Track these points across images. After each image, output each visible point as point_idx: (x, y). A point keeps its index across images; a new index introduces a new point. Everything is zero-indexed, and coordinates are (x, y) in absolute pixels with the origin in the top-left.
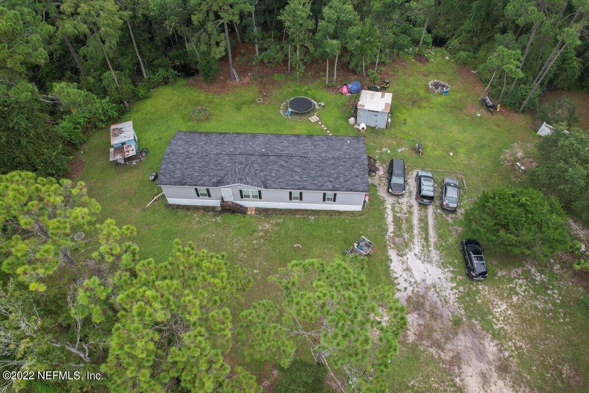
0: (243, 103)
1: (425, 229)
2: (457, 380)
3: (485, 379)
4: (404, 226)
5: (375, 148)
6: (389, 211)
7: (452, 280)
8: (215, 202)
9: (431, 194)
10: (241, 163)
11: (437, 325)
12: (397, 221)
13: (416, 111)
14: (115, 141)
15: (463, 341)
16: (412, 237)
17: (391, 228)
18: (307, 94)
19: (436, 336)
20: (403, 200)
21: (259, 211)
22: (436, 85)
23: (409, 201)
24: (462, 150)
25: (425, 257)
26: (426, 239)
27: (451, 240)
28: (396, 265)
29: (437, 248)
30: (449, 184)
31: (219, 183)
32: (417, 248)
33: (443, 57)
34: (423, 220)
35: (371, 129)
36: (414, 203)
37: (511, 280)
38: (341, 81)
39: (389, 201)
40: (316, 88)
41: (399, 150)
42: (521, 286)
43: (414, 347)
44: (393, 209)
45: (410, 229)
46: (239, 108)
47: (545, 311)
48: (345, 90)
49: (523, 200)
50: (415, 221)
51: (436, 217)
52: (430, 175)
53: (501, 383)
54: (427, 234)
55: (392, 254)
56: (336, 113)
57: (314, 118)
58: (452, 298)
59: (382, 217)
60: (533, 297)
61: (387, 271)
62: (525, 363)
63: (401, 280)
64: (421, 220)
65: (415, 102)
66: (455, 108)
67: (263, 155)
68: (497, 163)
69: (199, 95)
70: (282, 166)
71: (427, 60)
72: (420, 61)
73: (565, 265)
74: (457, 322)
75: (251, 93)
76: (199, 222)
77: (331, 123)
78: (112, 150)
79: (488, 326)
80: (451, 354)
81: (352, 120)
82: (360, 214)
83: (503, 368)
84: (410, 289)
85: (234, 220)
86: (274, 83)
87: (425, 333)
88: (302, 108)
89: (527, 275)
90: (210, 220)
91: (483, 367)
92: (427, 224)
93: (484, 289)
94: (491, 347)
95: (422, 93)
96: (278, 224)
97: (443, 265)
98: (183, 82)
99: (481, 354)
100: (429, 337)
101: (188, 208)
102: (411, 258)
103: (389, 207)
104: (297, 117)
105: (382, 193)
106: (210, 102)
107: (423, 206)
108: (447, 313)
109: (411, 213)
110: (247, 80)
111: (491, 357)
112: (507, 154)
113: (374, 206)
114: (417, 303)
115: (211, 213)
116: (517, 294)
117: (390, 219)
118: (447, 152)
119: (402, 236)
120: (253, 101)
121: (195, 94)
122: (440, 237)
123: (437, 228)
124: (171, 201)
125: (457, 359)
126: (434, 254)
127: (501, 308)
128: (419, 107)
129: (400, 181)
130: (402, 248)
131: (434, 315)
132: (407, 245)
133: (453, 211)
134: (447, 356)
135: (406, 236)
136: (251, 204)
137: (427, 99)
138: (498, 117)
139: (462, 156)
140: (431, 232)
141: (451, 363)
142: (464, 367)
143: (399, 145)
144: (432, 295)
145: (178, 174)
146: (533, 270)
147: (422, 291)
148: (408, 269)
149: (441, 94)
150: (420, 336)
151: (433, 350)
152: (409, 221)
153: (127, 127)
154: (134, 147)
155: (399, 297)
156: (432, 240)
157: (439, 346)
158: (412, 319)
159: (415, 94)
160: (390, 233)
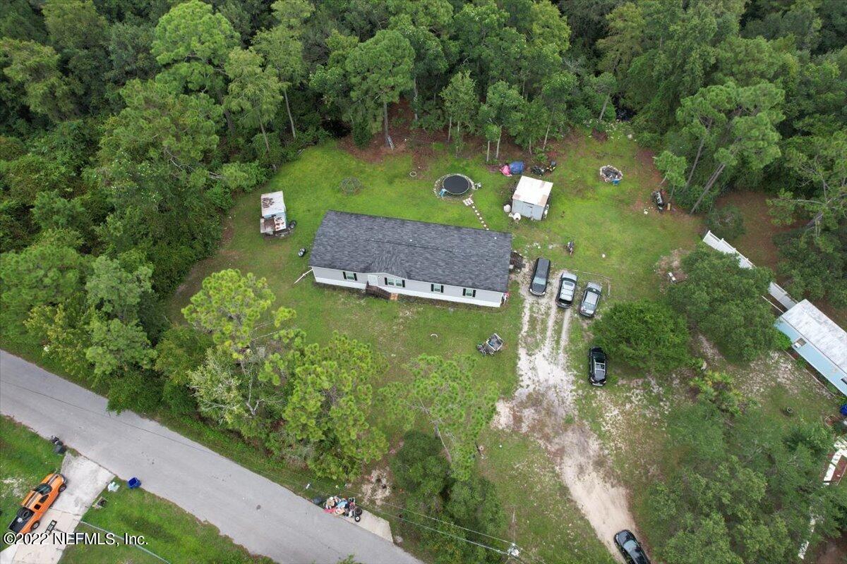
0: (396, 177)
1: (558, 332)
2: (557, 468)
3: (581, 470)
4: (538, 327)
5: (526, 242)
6: (527, 311)
7: (573, 383)
8: (360, 285)
9: (569, 299)
10: (389, 252)
11: (550, 422)
12: (533, 321)
13: (578, 202)
14: (266, 213)
15: (570, 438)
16: (544, 338)
17: (526, 328)
18: (464, 172)
19: (546, 430)
20: (543, 301)
21: (401, 297)
22: (608, 172)
23: (548, 302)
24: (616, 253)
25: (553, 359)
26: (558, 342)
27: (581, 345)
28: (523, 363)
29: (566, 351)
30: (591, 290)
31: (367, 270)
32: (547, 348)
33: (626, 134)
34: (559, 323)
35: (526, 220)
36: (554, 304)
37: (629, 389)
38: (504, 158)
39: (529, 300)
40: (476, 164)
41: (550, 247)
42: (637, 396)
43: (526, 436)
44: (531, 309)
45: (544, 330)
46: (391, 182)
47: (652, 420)
48: (506, 170)
49: (648, 318)
50: (551, 323)
51: (572, 321)
52: (574, 278)
53: (594, 474)
54: (559, 337)
55: (522, 352)
56: (492, 197)
57: (468, 201)
58: (570, 399)
59: (519, 316)
60: (646, 407)
61: (514, 368)
62: (620, 461)
63: (525, 378)
64: (556, 322)
65: (581, 190)
66: (621, 202)
67: (409, 245)
68: (650, 270)
69: (350, 162)
70: (427, 259)
71: (606, 138)
72: (597, 138)
73: (684, 380)
74: (569, 421)
75: (404, 164)
76: (344, 303)
77: (485, 208)
78: (262, 221)
79: (596, 427)
80: (557, 447)
81: (507, 208)
82: (497, 310)
83: (600, 463)
84: (532, 387)
85: (378, 305)
86: (431, 154)
87: (538, 427)
88: (457, 187)
89: (646, 387)
90: (354, 301)
91: (583, 460)
92: (561, 327)
93: (601, 394)
94: (594, 445)
95: (590, 180)
96: (418, 312)
97: (568, 368)
98: (333, 143)
99: (583, 450)
100: (541, 430)
101: (334, 288)
102: (540, 359)
103: (528, 306)
104: (450, 199)
105: (523, 291)
106: (362, 172)
107: (561, 310)
108: (561, 412)
109: (547, 314)
110: (402, 147)
111: (592, 453)
112: (663, 262)
113: (512, 304)
114: (535, 400)
115: (356, 296)
116: (631, 402)
117: (526, 318)
118: (600, 254)
119: (534, 336)
120: (407, 175)
121: (346, 160)
122: (571, 341)
123: (570, 332)
124: (318, 280)
125: (561, 452)
126: (562, 357)
127: (613, 413)
128: (583, 198)
129: (542, 282)
130: (533, 348)
131: (549, 413)
132: (537, 346)
133: (591, 317)
134: (552, 448)
135: (539, 337)
136: (394, 290)
137: (593, 188)
138: (667, 217)
139: (614, 260)
140: (564, 336)
141: (555, 454)
142: (566, 459)
143: (551, 242)
144: (552, 395)
145: (328, 257)
146: (653, 382)
147: (542, 390)
148: (533, 368)
149: (611, 183)
150: (533, 429)
151: (541, 442)
152: (544, 322)
153: (278, 197)
154: (283, 220)
155: (521, 393)
156: (563, 343)
157: (548, 439)
158: (529, 413)
159: (581, 181)
160: (523, 333)
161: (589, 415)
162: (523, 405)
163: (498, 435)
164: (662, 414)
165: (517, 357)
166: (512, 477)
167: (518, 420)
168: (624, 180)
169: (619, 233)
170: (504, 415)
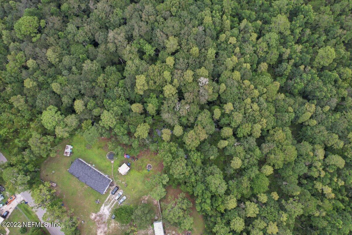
0: (100, 147)
1: (112, 204)
2: (97, 230)
3: (101, 232)
4: (109, 201)
5: (118, 179)
6: (109, 197)
7: (109, 216)
9: (117, 199)
10: (84, 176)
11: (101, 221)
12: (109, 199)
13: (137, 173)
15: (103, 226)
17: (107, 200)
20: (113, 196)
22: (149, 166)
24: (136, 190)
25: (108, 209)
26: (111, 206)
28: (102, 208)
29: (112, 209)
32: (108, 206)
34: (114, 202)
35: (120, 173)
37: (118, 222)
39: (111, 194)
41: (123, 183)
42: (119, 224)
43: (95, 222)
45: (110, 202)
46: (98, 149)
47: (119, 229)
48: (125, 156)
50: (112, 201)
51: (116, 203)
52: (121, 194)
55: (103, 205)
56: (118, 163)
57: (112, 162)
58: (107, 218)
60: (119, 226)
61: (100, 208)
63: (101, 211)
65: (140, 169)
66: (146, 177)
67: (88, 176)
68: (140, 198)
70: (90, 181)
71: (157, 154)
74: (104, 222)
75: (103, 144)
77: (115, 165)
79: (109, 225)
81: (119, 168)
83: (105, 233)
84: (101, 213)
87: (98, 221)
88: (112, 156)
91: (103, 231)
93: (113, 220)
94: (106, 229)
95: (144, 167)
97: (110, 212)
99: (104, 229)
100: (98, 222)
102: (106, 208)
103: (110, 195)
104: (109, 159)
105: (110, 192)
108: (104, 220)
109: (112, 199)
112: (143, 197)
113: (107, 194)
114: (101, 216)
116: (117, 224)
117: (108, 198)
118: (132, 189)
119: (107, 203)
120: (102, 148)
122: (114, 207)
123: (115, 205)
125: (99, 228)
126: (110, 209)
127: (113, 225)
128: (138, 172)
130: (106, 205)
131: (102, 219)
132: (107, 205)
134: (98, 226)
135: (108, 203)
137: (143, 170)
139: (134, 192)
140: (113, 205)
141: (98, 227)
143: (124, 181)
144: (104, 216)
145: (72, 171)
147: (103, 214)
148: (104, 209)
149: (148, 170)
150: (97, 221)
151: (97, 224)
152: (111, 200)
153: (70, 147)
154: (69, 153)
155: (99, 213)
156: (112, 207)
157: (99, 224)
158: (98, 218)
159: (141, 166)
160: (106, 201)
161: (109, 223)
162: (98, 216)
163: (90, 220)
164: (122, 229)
165: (102, 206)
166: (89, 228)
167: (95, 218)
168: (152, 170)
169: (140, 186)
170: (93, 216)
